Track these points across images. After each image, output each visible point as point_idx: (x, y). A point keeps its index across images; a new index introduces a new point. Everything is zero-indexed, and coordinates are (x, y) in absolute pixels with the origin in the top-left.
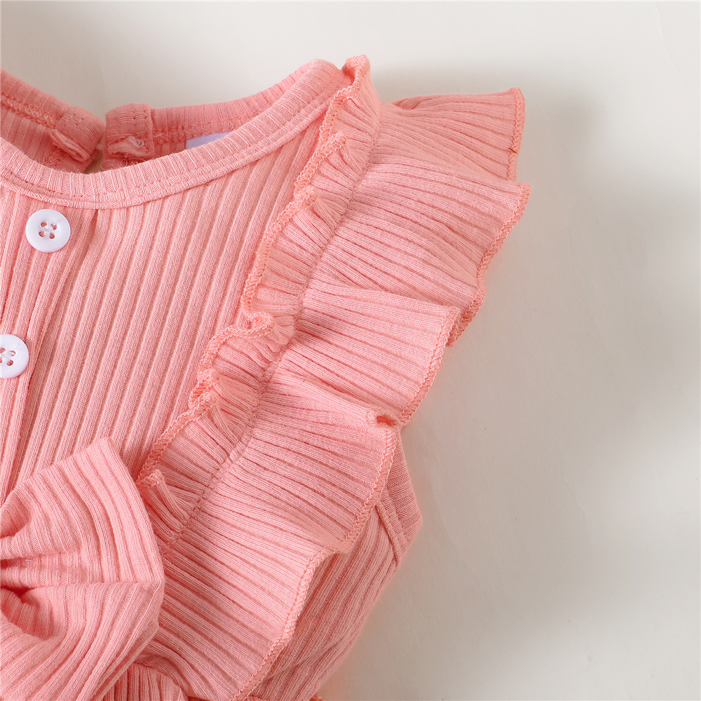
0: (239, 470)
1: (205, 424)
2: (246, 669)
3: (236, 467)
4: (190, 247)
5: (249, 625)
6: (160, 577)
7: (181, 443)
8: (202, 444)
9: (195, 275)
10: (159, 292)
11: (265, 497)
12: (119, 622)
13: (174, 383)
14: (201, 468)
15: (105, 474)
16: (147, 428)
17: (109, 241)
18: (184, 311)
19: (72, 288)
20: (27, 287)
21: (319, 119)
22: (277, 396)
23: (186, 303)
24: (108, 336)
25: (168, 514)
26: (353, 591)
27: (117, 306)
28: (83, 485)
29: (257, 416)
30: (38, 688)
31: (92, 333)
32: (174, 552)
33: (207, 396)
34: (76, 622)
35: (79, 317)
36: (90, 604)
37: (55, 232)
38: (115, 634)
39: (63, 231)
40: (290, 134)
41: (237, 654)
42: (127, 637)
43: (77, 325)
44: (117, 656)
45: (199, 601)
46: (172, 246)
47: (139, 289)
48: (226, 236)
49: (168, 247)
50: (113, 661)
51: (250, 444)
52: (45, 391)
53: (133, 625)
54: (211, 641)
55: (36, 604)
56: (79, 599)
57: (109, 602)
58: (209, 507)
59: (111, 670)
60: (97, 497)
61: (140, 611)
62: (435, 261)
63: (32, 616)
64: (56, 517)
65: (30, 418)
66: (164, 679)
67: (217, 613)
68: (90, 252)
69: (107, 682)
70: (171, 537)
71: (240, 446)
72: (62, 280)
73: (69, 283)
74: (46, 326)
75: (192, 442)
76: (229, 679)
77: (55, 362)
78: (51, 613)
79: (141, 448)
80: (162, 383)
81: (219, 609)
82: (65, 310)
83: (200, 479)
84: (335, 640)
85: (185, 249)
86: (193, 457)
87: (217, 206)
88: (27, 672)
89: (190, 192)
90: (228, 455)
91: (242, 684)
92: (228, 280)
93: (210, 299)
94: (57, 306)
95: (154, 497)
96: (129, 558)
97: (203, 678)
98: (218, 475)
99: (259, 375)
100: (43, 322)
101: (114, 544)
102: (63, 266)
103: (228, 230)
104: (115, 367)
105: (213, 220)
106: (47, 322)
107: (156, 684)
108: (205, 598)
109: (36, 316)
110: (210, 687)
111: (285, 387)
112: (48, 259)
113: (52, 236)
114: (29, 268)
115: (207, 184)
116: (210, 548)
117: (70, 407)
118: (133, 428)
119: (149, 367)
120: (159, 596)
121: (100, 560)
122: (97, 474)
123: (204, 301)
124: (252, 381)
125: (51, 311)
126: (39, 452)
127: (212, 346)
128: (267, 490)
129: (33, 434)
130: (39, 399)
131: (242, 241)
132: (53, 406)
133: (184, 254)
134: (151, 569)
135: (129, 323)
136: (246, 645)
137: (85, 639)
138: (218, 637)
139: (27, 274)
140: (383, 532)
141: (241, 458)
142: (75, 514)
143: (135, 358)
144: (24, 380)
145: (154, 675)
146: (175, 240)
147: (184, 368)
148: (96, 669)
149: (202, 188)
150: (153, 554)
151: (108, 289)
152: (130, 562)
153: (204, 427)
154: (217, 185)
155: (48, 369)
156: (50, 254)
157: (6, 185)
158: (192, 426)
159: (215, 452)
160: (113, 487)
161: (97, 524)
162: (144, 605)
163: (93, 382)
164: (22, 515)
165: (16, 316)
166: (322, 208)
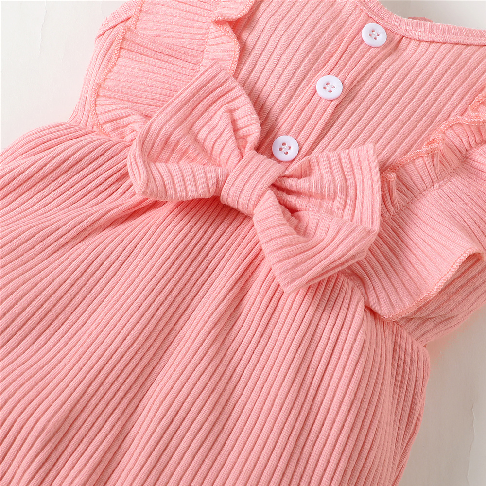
0: (436, 194)
2: (402, 303)
3: (435, 192)
4: (449, 72)
5: (414, 279)
7: (410, 167)
8: (421, 172)
9: (446, 87)
10: (424, 88)
11: (447, 213)
12: (346, 241)
13: (415, 137)
14: (416, 186)
16: (393, 154)
17: (404, 55)
18: (434, 103)
19: (376, 69)
20: (352, 59)
22: (470, 167)
23: (436, 100)
24: (387, 100)
25: (390, 201)
26: (475, 290)
27: (398, 86)
28: (349, 167)
29: (455, 172)
30: (289, 258)
31: (379, 95)
32: (385, 224)
34: (320, 234)
35: (375, 85)
36: (333, 226)
37: (378, 38)
38: (341, 247)
41: (401, 292)
42: (348, 252)
43: (372, 88)
44: (338, 259)
45: (391, 254)
46: (439, 68)
47: (413, 83)
48: (470, 74)
49: (436, 68)
50: (335, 261)
51: (447, 184)
52: (343, 114)
53: (353, 247)
54: (389, 279)
55: (299, 219)
56: (327, 222)
57: (344, 228)
58: (413, 207)
59: (332, 266)
60: (354, 176)
61: (360, 241)
63: (295, 224)
65: (330, 125)
66: (356, 288)
67: (399, 265)
68: (392, 56)
69: (327, 272)
70: (387, 215)
71: (441, 183)
72: (373, 62)
74: (356, 82)
75: (416, 168)
76: (392, 304)
77: (353, 102)
78: (307, 226)
79: (385, 163)
80: (409, 134)
81: (400, 263)
82: (369, 78)
83: (413, 191)
84: (455, 313)
85: (446, 72)
86: (414, 177)
87: (470, 58)
88: (286, 246)
89: (457, 46)
90: (433, 185)
91: (398, 311)
92: (464, 96)
93: (450, 103)
94: (366, 74)
96: (361, 213)
97: (377, 297)
98: (424, 193)
99: (464, 152)
100: (355, 79)
101: (355, 204)
102: (376, 55)
103: (472, 72)
104: (386, 117)
105: (466, 64)
106: (358, 79)
107: (350, 290)
108: (394, 254)
109: (353, 73)
110: (380, 304)
111: (476, 163)
112: (369, 49)
113: (375, 39)
114: (357, 49)
116: (407, 229)
117: (353, 128)
118: (386, 151)
119: (404, 124)
121: (344, 209)
122: (360, 162)
123: (446, 103)
124: (458, 154)
125: (361, 75)
126: (328, 145)
127: (443, 126)
128: (450, 211)
129: (328, 134)
130: (338, 117)
131: (477, 81)
132: (345, 124)
133: (444, 74)
134: (372, 222)
135: (401, 98)
136: (408, 290)
137: (323, 244)
138: (394, 278)
139: (355, 52)
141: (440, 189)
143: (398, 117)
145: (351, 284)
146: (442, 65)
147: (424, 132)
148: (324, 261)
149: (465, 46)
151: (396, 76)
152: (361, 215)
153: (427, 163)
155: (349, 103)
156: (371, 47)
157: (359, 5)
158: (420, 159)
161: (349, 190)
162: (363, 238)
163: (371, 120)
164: (308, 172)
165: (342, 70)
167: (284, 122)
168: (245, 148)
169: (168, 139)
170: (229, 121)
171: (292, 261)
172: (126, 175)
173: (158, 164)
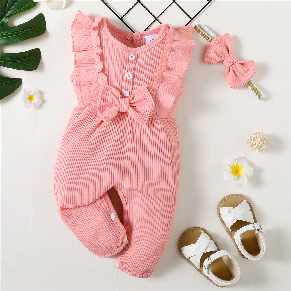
1: (157, 82)
6: (154, 103)
9: (152, 61)
10: (148, 64)
15: (144, 90)
16: (149, 83)
17: (140, 58)
18: (151, 66)
20: (130, 66)
21: (166, 35)
24: (142, 71)
25: (153, 94)
29: (163, 79)
31: (140, 71)
33: (157, 78)
34: (143, 110)
35: (138, 69)
36: (145, 107)
38: (149, 111)
39: (134, 58)
40: (162, 38)
41: (164, 111)
44: (150, 114)
45: (159, 105)
46: (149, 57)
53: (151, 110)
54: (161, 110)
57: (148, 107)
58: (158, 93)
62: (184, 55)
64: (138, 96)
65: (133, 83)
70: (154, 97)
71: (161, 84)
72: (135, 64)
73: (136, 66)
75: (155, 84)
76: (163, 115)
77: (135, 76)
78: (140, 109)
79: (148, 86)
80: (150, 76)
83: (156, 89)
87: (154, 51)
89: (150, 49)
91: (165, 115)
92: (157, 61)
93: (155, 64)
95: (151, 93)
102: (135, 62)
103: (156, 54)
105: (154, 53)
106: (134, 70)
109: (132, 69)
111: (166, 75)
112: (133, 61)
115: (152, 48)
117: (138, 82)
118: (147, 84)
119: (148, 75)
120: (154, 105)
125: (134, 68)
126: (135, 88)
127: (156, 70)
128: (165, 89)
131: (158, 55)
132: (136, 82)
134: (152, 102)
135: (144, 69)
137: (145, 112)
139: (130, 64)
140: (180, 93)
141: (161, 86)
142: (141, 96)
143: (146, 74)
144: (132, 79)
147: (152, 74)
150: (152, 100)
152: (149, 101)
154: (154, 48)
157: (125, 51)
158: (155, 82)
159: (158, 85)
160: (146, 91)
162: (152, 107)
165: (130, 70)
166: (168, 49)
168: (119, 98)
169: (103, 105)
171: (142, 120)
173: (104, 112)
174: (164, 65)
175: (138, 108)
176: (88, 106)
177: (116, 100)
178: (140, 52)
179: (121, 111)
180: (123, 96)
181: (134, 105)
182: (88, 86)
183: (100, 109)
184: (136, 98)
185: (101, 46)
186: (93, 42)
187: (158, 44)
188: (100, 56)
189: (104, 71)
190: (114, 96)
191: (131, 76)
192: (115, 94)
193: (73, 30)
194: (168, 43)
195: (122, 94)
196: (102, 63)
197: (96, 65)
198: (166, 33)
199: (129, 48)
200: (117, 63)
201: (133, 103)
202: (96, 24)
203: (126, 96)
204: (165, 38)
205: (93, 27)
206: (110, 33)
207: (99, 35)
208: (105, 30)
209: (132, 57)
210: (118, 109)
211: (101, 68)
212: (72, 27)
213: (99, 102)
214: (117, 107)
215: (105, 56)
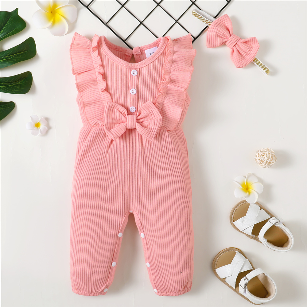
0: (167, 100)
1: (162, 95)
6: (161, 117)
9: (155, 74)
10: (151, 78)
15: (150, 105)
17: (142, 73)
20: (133, 81)
21: (166, 47)
23: (155, 79)
24: (145, 86)
25: (159, 108)
27: (146, 81)
28: (147, 107)
31: (143, 86)
33: (161, 91)
35: (141, 84)
36: (153, 122)
38: (157, 126)
39: (136, 73)
40: (163, 50)
46: (151, 71)
47: (148, 78)
48: (158, 68)
52: (139, 95)
53: (159, 124)
56: (151, 122)
60: (150, 108)
62: (186, 65)
63: (144, 125)
64: (145, 112)
65: (138, 99)
68: (140, 75)
72: (138, 79)
75: (160, 98)
77: (139, 91)
80: (154, 90)
85: (153, 71)
87: (156, 64)
89: (152, 63)
90: (165, 98)
92: (159, 74)
93: (158, 77)
94: (138, 83)
95: (157, 106)
96: (156, 115)
97: (168, 127)
98: (164, 101)
102: (137, 77)
104: (147, 90)
105: (156, 66)
109: (136, 85)
115: (154, 61)
117: (143, 97)
120: (162, 120)
126: (140, 104)
127: (159, 84)
129: (139, 101)
130: (139, 97)
131: (160, 68)
135: (148, 83)
139: (133, 79)
140: (187, 103)
141: (167, 98)
142: (147, 111)
144: (136, 95)
150: (160, 114)
151: (144, 79)
154: (155, 61)
156: (135, 76)
157: (127, 68)
158: (160, 96)
159: (163, 98)
161: (151, 112)
162: (160, 121)
163: (145, 93)
165: (133, 86)
166: (170, 61)
167: (129, 105)
168: (126, 115)
169: (110, 123)
170: (119, 112)
171: (149, 135)
172: (106, 134)
173: (111, 130)
174: (167, 77)
175: (146, 123)
176: (95, 126)
177: (123, 117)
178: (142, 67)
179: (129, 127)
180: (129, 113)
181: (141, 120)
182: (92, 105)
183: (107, 128)
184: (142, 113)
185: (103, 66)
186: (94, 62)
187: (159, 57)
188: (102, 75)
189: (107, 89)
190: (120, 114)
191: (135, 92)
192: (121, 111)
193: (72, 51)
194: (169, 55)
195: (128, 111)
196: (105, 82)
197: (99, 85)
198: (165, 45)
199: (130, 64)
200: (119, 80)
201: (140, 119)
202: (95, 44)
203: (133, 111)
204: (165, 50)
205: (92, 47)
206: (109, 51)
207: (100, 54)
208: (105, 49)
209: (134, 73)
210: (126, 126)
211: (104, 87)
212: (71, 48)
213: (106, 120)
214: (125, 124)
215: (108, 74)
